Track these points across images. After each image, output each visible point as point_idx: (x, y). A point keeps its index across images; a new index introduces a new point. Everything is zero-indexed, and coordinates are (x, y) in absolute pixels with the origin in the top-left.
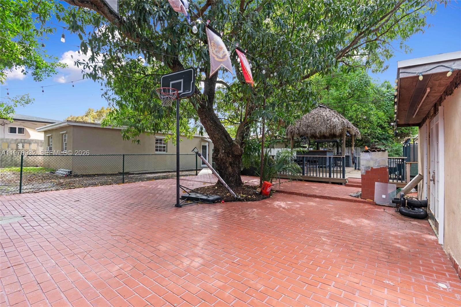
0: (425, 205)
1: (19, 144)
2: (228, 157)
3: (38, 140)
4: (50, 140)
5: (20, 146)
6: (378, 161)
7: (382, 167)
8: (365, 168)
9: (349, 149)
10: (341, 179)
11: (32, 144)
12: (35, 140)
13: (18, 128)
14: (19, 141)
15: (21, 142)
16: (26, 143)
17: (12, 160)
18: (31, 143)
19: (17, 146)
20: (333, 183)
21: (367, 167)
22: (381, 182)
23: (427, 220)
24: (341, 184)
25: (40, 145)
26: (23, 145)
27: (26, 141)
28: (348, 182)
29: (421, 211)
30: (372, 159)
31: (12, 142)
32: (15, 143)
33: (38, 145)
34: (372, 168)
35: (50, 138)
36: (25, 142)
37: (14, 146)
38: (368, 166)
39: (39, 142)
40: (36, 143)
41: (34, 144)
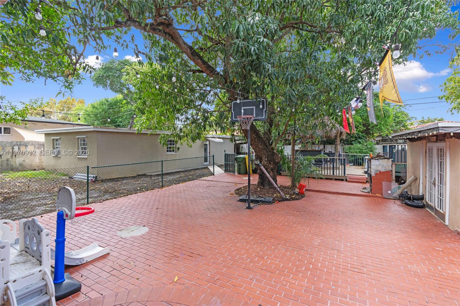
0: (422, 198)
1: (14, 147)
2: (270, 163)
3: (35, 142)
4: (55, 143)
5: (16, 149)
6: (384, 166)
7: (387, 170)
8: (374, 171)
9: (332, 146)
10: (343, 176)
11: (29, 146)
12: (32, 141)
13: (4, 128)
14: (14, 143)
15: (17, 145)
16: (22, 145)
17: (7, 164)
18: (27, 146)
19: (13, 148)
20: (336, 179)
21: (376, 171)
22: (387, 181)
23: (425, 208)
24: (342, 180)
25: (36, 147)
26: (19, 148)
27: (22, 143)
28: (348, 178)
29: (419, 203)
30: (380, 164)
31: (7, 145)
32: (10, 146)
33: (35, 147)
34: (380, 171)
35: (55, 141)
36: (20, 145)
37: (9, 149)
38: (377, 169)
39: (36, 143)
40: (33, 145)
41: (30, 146)
